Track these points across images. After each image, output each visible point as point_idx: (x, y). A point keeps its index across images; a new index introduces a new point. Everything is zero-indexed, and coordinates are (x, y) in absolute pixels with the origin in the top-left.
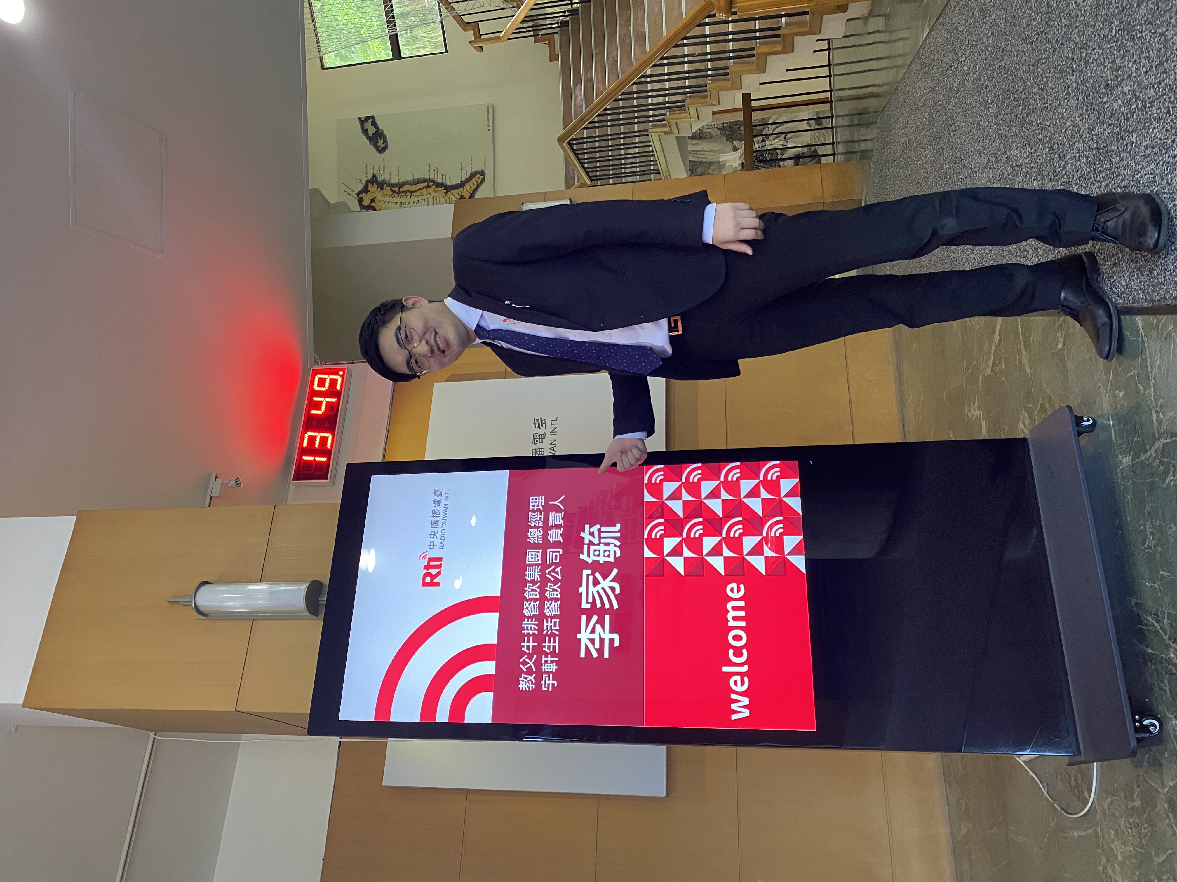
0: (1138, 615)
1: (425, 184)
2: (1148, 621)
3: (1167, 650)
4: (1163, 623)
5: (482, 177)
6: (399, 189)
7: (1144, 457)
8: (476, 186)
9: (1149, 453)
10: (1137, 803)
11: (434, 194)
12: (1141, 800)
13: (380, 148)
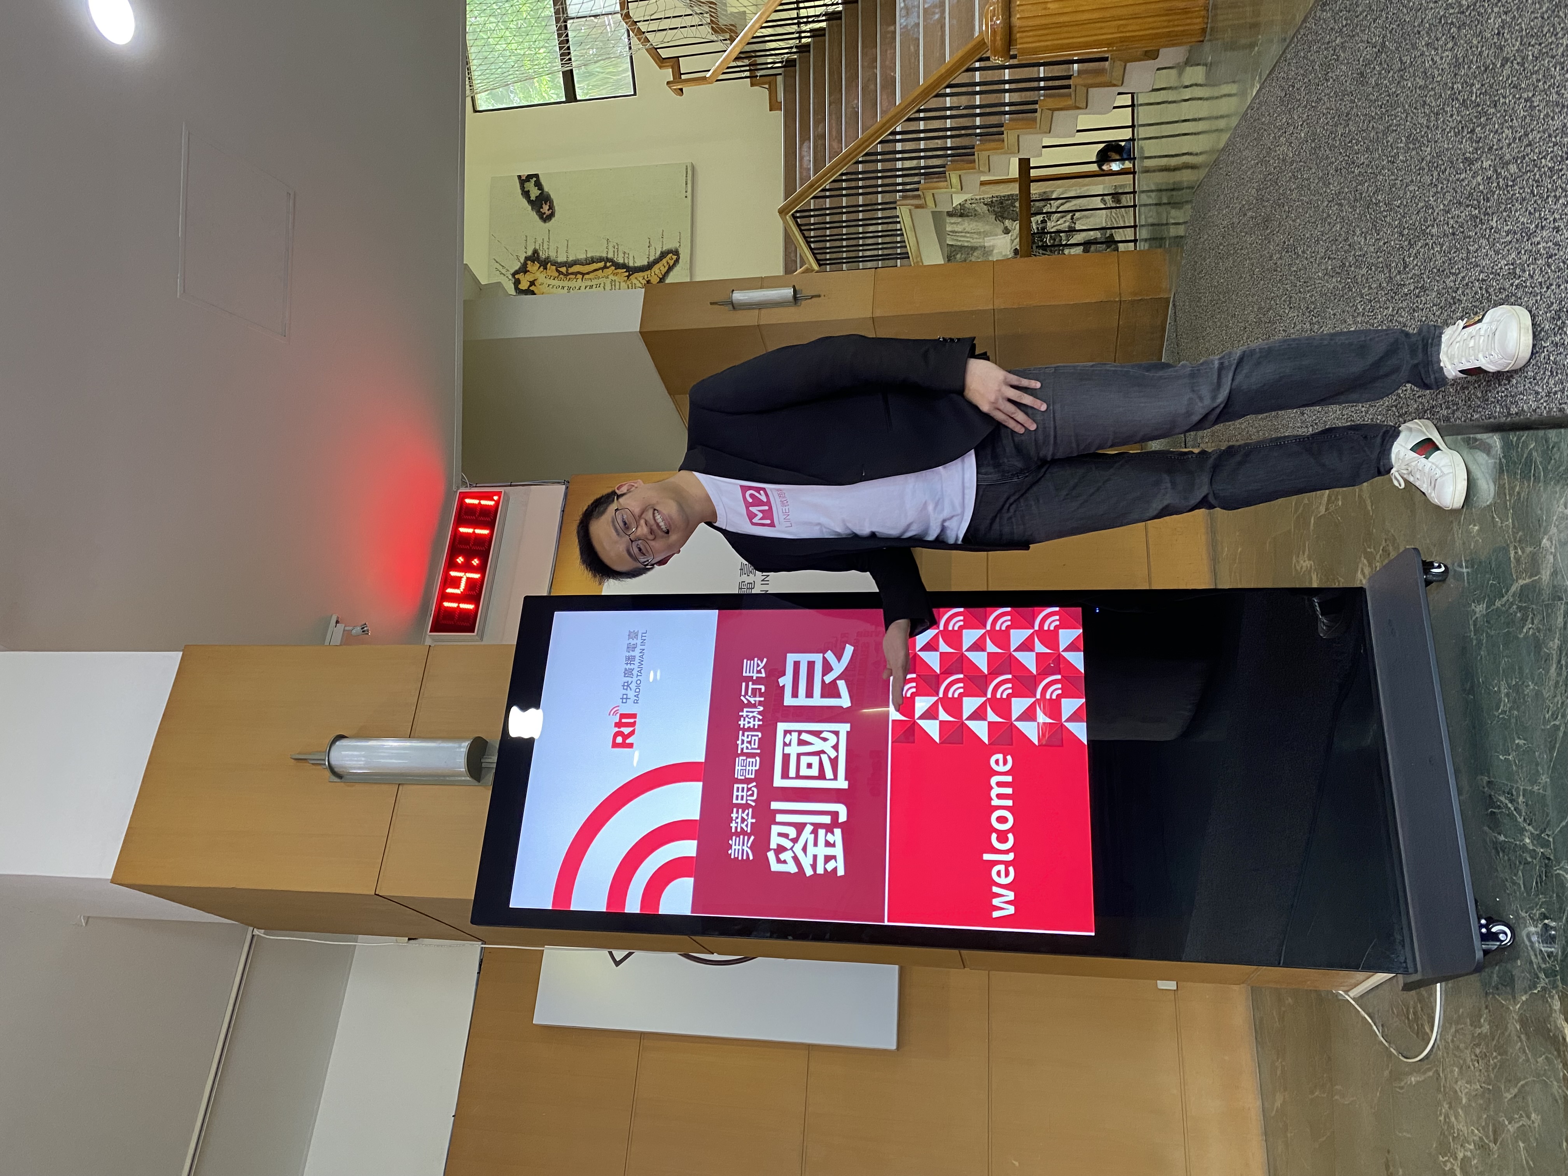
0: (1490, 796)
1: (602, 264)
2: (1501, 802)
3: (1522, 834)
4: (1518, 803)
5: (675, 257)
6: (567, 270)
7: (1500, 602)
8: (667, 267)
9: (1505, 598)
10: (1486, 1028)
11: (611, 277)
12: (1489, 1024)
13: (545, 216)
